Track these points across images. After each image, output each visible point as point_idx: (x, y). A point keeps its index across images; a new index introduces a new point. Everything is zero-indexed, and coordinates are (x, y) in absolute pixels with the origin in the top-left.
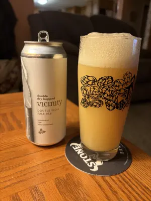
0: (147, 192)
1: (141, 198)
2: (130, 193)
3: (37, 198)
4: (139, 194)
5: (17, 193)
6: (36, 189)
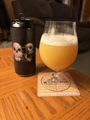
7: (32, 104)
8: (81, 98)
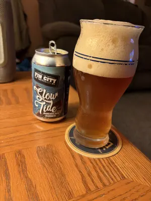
0: (112, 165)
1: (105, 169)
2: (97, 164)
3: (19, 159)
4: (103, 166)
5: (4, 154)
6: (20, 152)
7: (4, 184)
8: (102, 186)
